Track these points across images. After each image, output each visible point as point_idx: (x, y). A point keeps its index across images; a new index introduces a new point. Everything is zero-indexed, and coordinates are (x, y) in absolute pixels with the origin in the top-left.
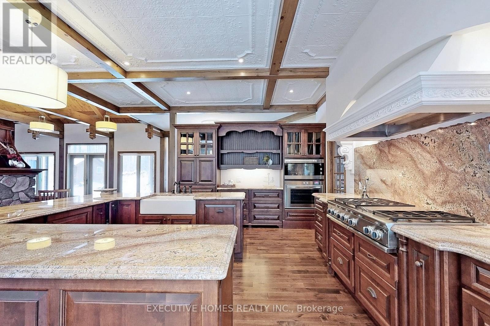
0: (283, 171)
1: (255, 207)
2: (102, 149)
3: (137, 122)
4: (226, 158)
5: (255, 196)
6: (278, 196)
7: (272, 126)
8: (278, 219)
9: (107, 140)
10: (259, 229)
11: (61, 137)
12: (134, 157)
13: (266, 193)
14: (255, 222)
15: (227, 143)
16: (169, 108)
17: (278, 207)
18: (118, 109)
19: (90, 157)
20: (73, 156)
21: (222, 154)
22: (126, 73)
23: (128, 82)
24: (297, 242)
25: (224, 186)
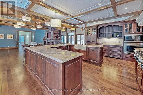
0: (123, 39)
1: (110, 51)
2: (73, 34)
3: (79, 27)
4: (101, 35)
5: (110, 47)
6: (121, 48)
7: (118, 23)
8: (121, 56)
9: (74, 32)
10: (112, 58)
11: (67, 32)
12: (80, 36)
13: (115, 47)
14: (110, 56)
15: (101, 30)
16: (85, 23)
17: (121, 52)
18: (74, 25)
19: (71, 36)
20: (69, 36)
21: (99, 34)
22: (72, 17)
23: (73, 19)
24: (127, 66)
25: (100, 43)
